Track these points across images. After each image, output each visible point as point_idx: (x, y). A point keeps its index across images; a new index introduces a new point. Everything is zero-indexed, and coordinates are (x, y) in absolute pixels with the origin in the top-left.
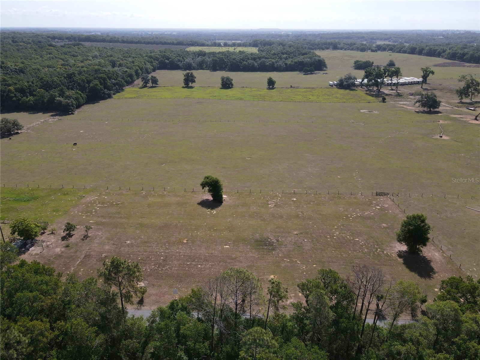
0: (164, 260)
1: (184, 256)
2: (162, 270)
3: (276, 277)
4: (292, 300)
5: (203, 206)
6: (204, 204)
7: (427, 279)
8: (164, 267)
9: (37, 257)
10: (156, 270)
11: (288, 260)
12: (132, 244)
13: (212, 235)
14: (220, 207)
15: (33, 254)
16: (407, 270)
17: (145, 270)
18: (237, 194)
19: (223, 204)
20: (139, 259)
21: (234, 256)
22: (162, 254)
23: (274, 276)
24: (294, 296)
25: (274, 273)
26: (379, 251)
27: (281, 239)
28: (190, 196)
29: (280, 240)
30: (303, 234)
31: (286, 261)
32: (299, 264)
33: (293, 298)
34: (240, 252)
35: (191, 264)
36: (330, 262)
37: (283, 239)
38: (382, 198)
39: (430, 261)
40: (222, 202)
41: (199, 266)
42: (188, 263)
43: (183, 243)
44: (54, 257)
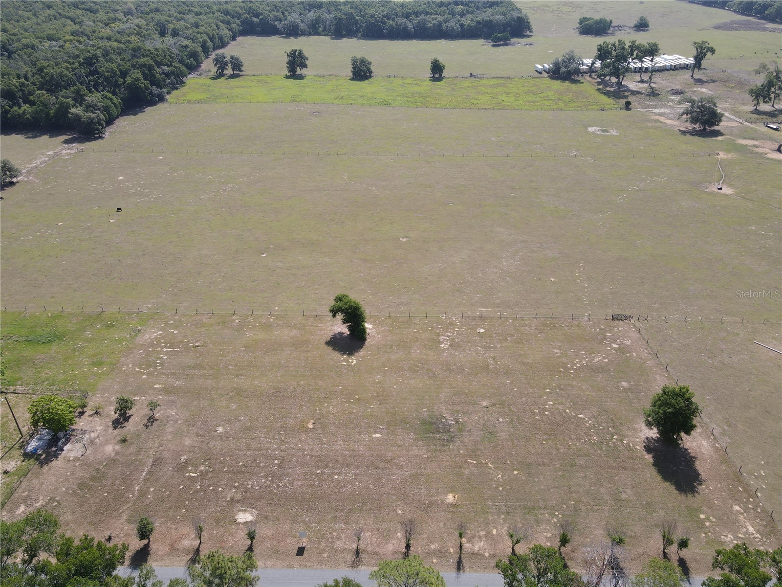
0: (280, 466)
1: (311, 456)
2: (278, 486)
3: (456, 496)
4: (482, 543)
5: (334, 349)
6: (337, 343)
7: (688, 495)
8: (280, 481)
9: (77, 464)
10: (268, 486)
11: (475, 462)
12: (226, 432)
13: (353, 412)
14: (361, 350)
15: (71, 459)
16: (659, 478)
17: (252, 487)
18: (389, 321)
19: (367, 343)
20: (240, 464)
21: (389, 455)
22: (275, 454)
23: (454, 495)
24: (486, 536)
25: (452, 490)
26: (616, 439)
27: (462, 418)
28: (312, 326)
29: (460, 420)
30: (497, 406)
31: (470, 463)
32: (491, 468)
33: (484, 539)
34: (398, 446)
35: (322, 473)
36: (539, 465)
37: (466, 419)
38: (622, 326)
39: (693, 457)
40: (365, 340)
41: (336, 477)
42: (318, 472)
43: (308, 430)
44: (104, 464)
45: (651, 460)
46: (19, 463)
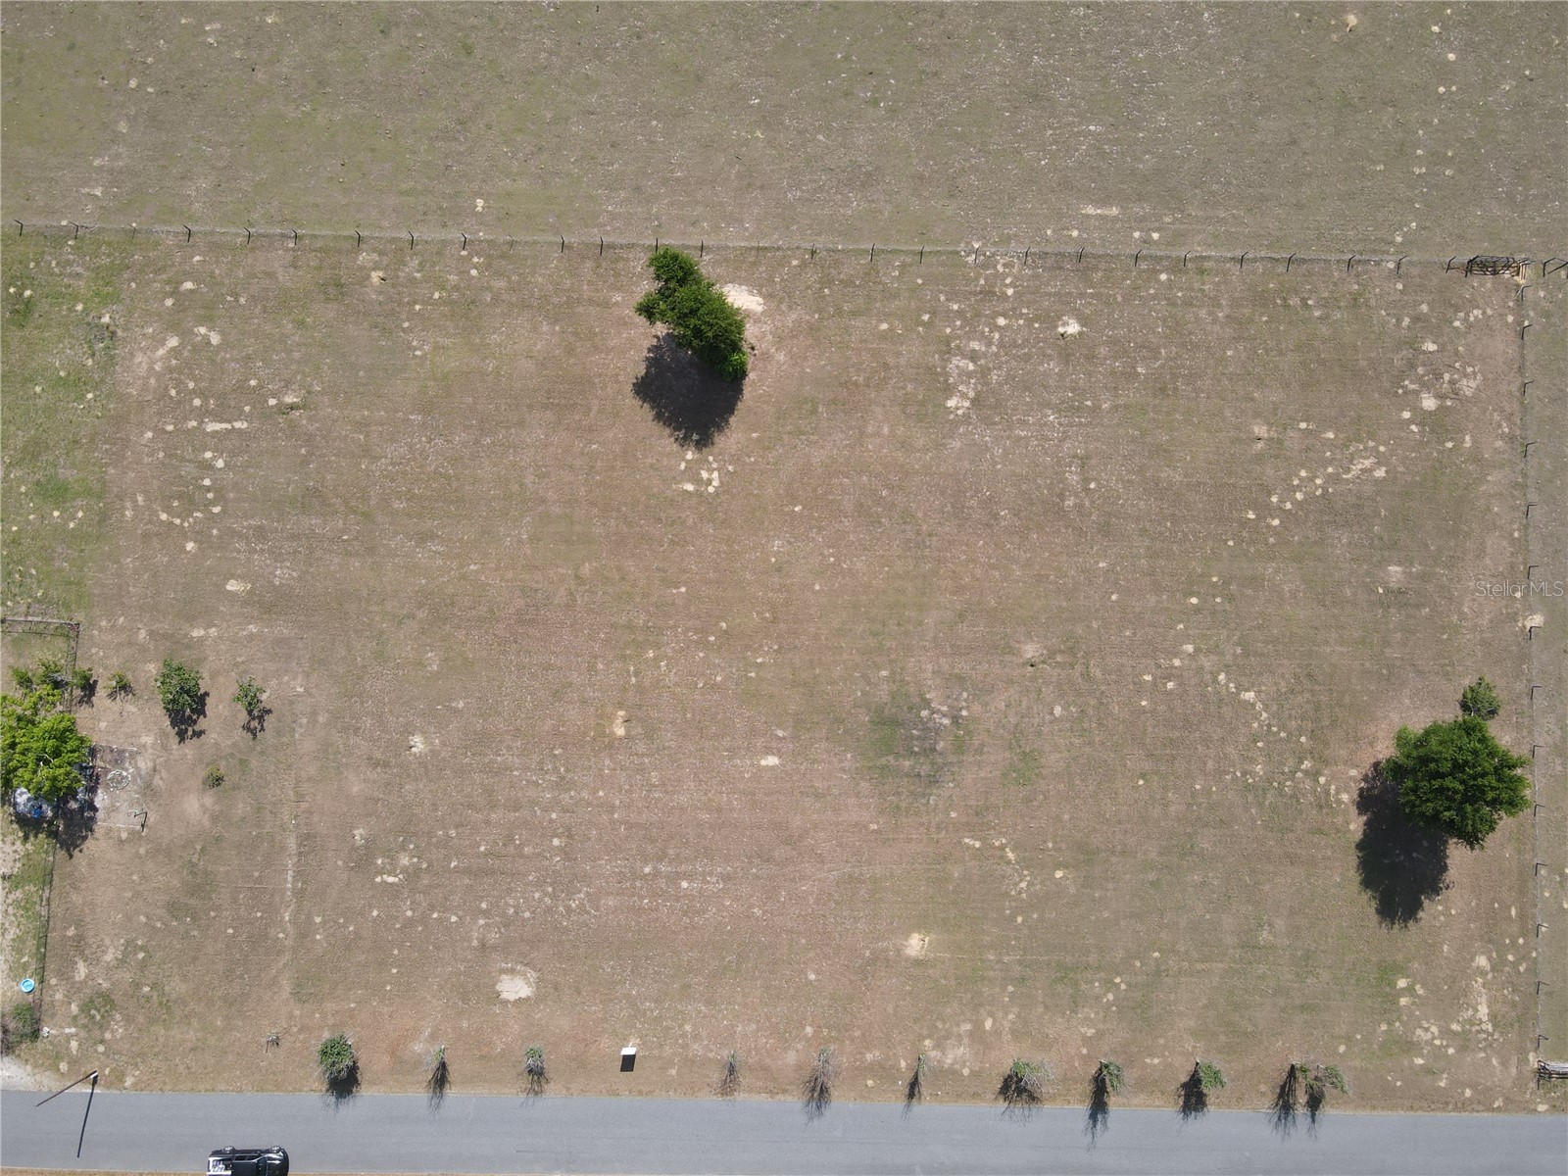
0: (566, 853)
1: (630, 826)
2: (568, 909)
3: (927, 939)
4: (962, 1049)
5: (659, 417)
7: (1396, 925)
8: (570, 895)
9: (142, 851)
10: (549, 910)
11: (978, 844)
12: (434, 753)
13: (715, 684)
15: (124, 836)
17: (516, 913)
19: (746, 386)
20: (482, 849)
21: (797, 822)
22: (551, 821)
23: (922, 936)
24: (971, 1034)
25: (922, 925)
26: (1305, 772)
27: (968, 708)
29: (964, 713)
30: (1059, 658)
31: (968, 847)
32: (1009, 862)
33: (966, 1041)
34: (817, 796)
35: (656, 874)
36: (1113, 853)
37: (977, 708)
41: (685, 884)
42: (647, 870)
43: (612, 745)
44: (199, 847)
45: (1358, 836)
46: (18, 845)
